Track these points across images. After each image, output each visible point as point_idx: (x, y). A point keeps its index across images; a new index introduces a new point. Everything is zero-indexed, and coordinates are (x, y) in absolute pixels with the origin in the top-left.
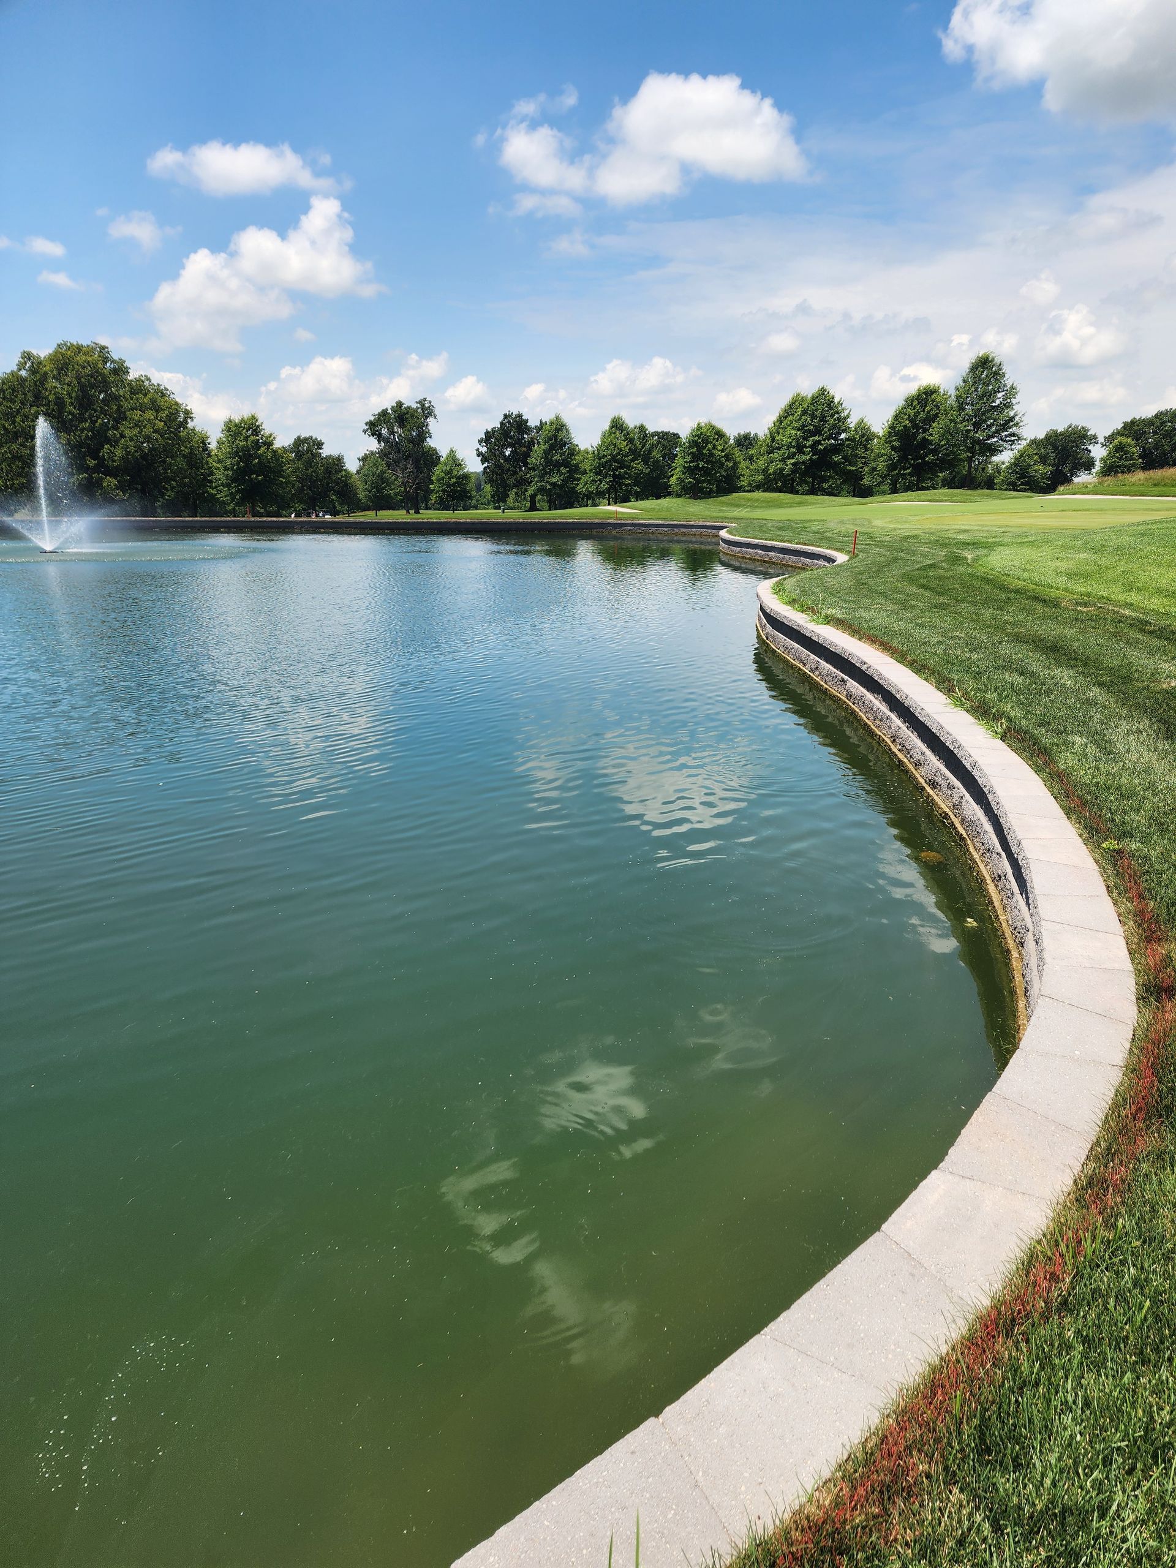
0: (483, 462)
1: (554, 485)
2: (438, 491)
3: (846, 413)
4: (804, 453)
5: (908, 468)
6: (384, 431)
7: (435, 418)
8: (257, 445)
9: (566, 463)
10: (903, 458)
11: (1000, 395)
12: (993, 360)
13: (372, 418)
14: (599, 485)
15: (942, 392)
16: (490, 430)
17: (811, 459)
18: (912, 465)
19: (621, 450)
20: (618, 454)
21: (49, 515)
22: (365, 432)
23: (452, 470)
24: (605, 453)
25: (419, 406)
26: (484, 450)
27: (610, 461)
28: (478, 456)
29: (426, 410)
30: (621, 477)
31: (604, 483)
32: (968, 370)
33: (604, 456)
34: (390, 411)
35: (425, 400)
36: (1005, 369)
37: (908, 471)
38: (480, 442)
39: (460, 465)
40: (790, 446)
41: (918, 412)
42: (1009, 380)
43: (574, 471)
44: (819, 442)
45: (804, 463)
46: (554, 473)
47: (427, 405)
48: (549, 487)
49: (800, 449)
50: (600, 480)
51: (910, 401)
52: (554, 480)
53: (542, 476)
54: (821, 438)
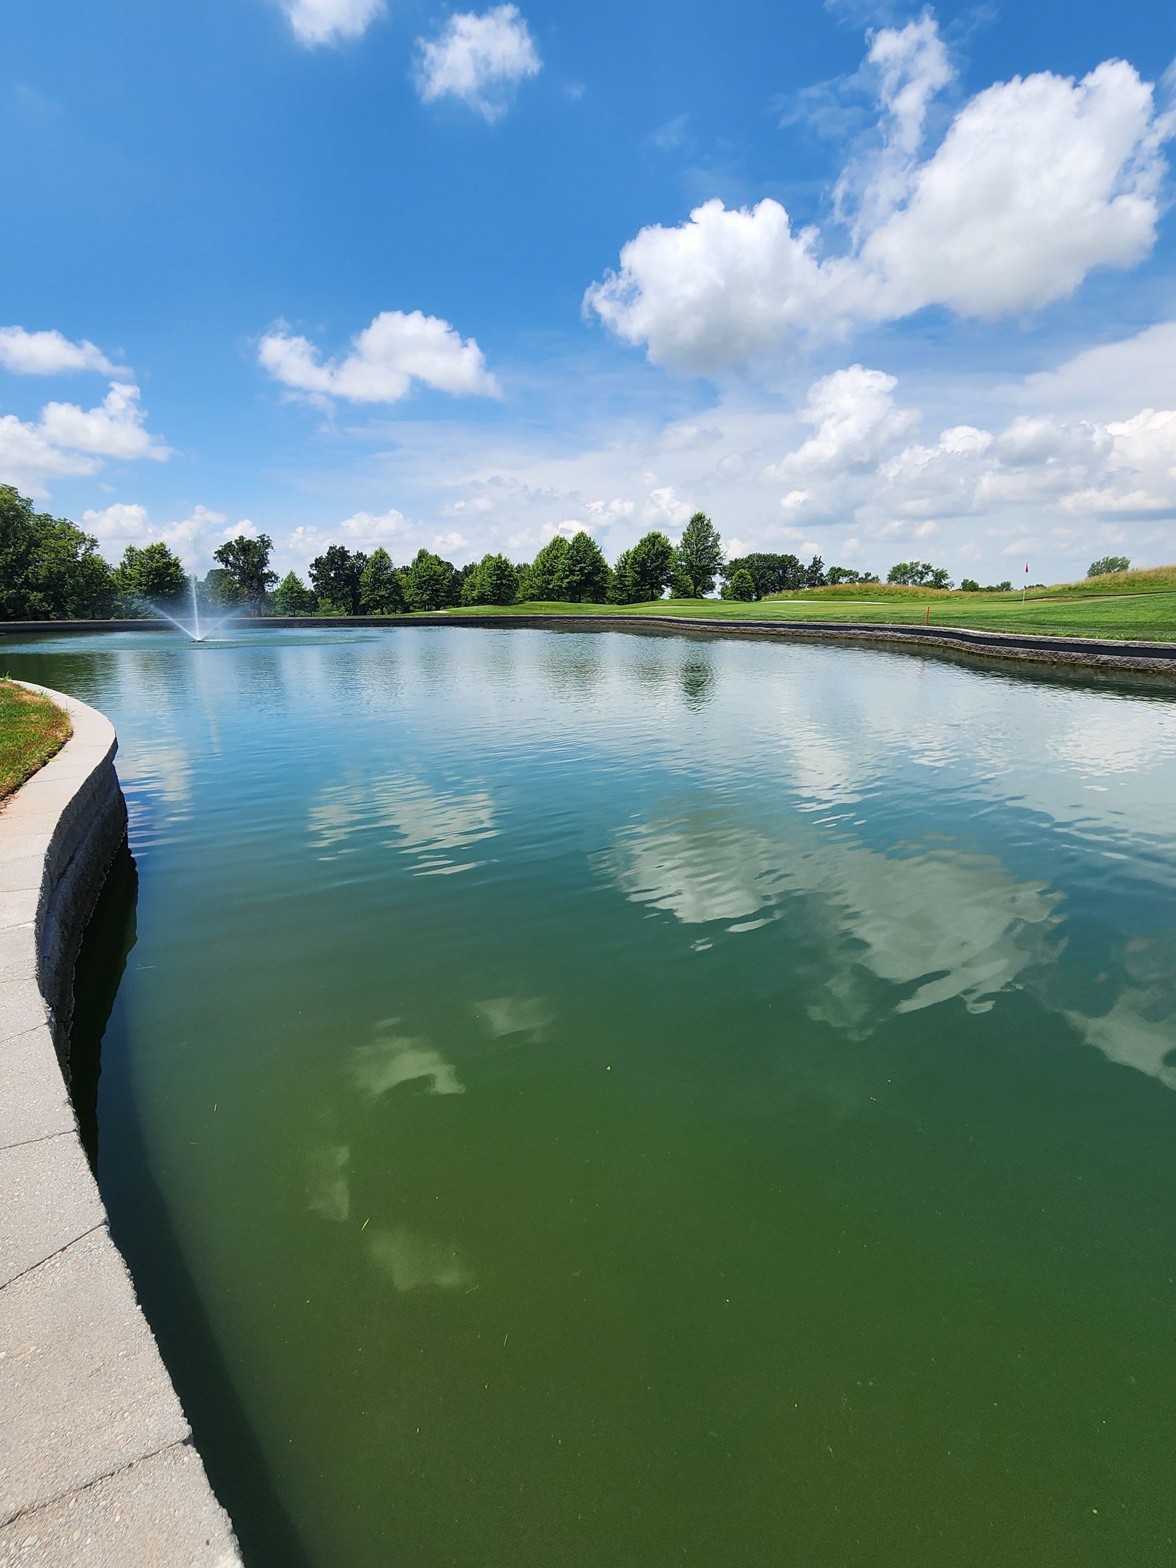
0: (313, 581)
1: (382, 597)
2: (282, 603)
3: (599, 549)
4: (574, 575)
5: (647, 585)
6: (231, 558)
7: (272, 548)
8: (169, 565)
9: (389, 581)
10: (643, 579)
11: (711, 539)
12: (704, 517)
13: (220, 549)
14: (422, 596)
15: (663, 537)
16: (318, 558)
17: (580, 579)
18: (649, 583)
19: (436, 572)
20: (434, 575)
21: (199, 617)
22: (215, 558)
23: (293, 587)
24: (425, 574)
25: (259, 539)
26: (315, 572)
27: (428, 580)
28: (310, 576)
29: (265, 543)
30: (437, 590)
31: (425, 595)
32: (689, 523)
33: (424, 576)
34: (233, 543)
35: (264, 535)
36: (713, 523)
37: (648, 587)
38: (311, 566)
39: (299, 583)
40: (564, 570)
41: (650, 549)
42: (716, 529)
43: (397, 588)
44: (584, 568)
45: (575, 581)
46: (381, 589)
47: (266, 539)
48: (378, 599)
49: (572, 572)
50: (422, 593)
51: (643, 543)
52: (382, 593)
53: (373, 590)
54: (585, 565)
